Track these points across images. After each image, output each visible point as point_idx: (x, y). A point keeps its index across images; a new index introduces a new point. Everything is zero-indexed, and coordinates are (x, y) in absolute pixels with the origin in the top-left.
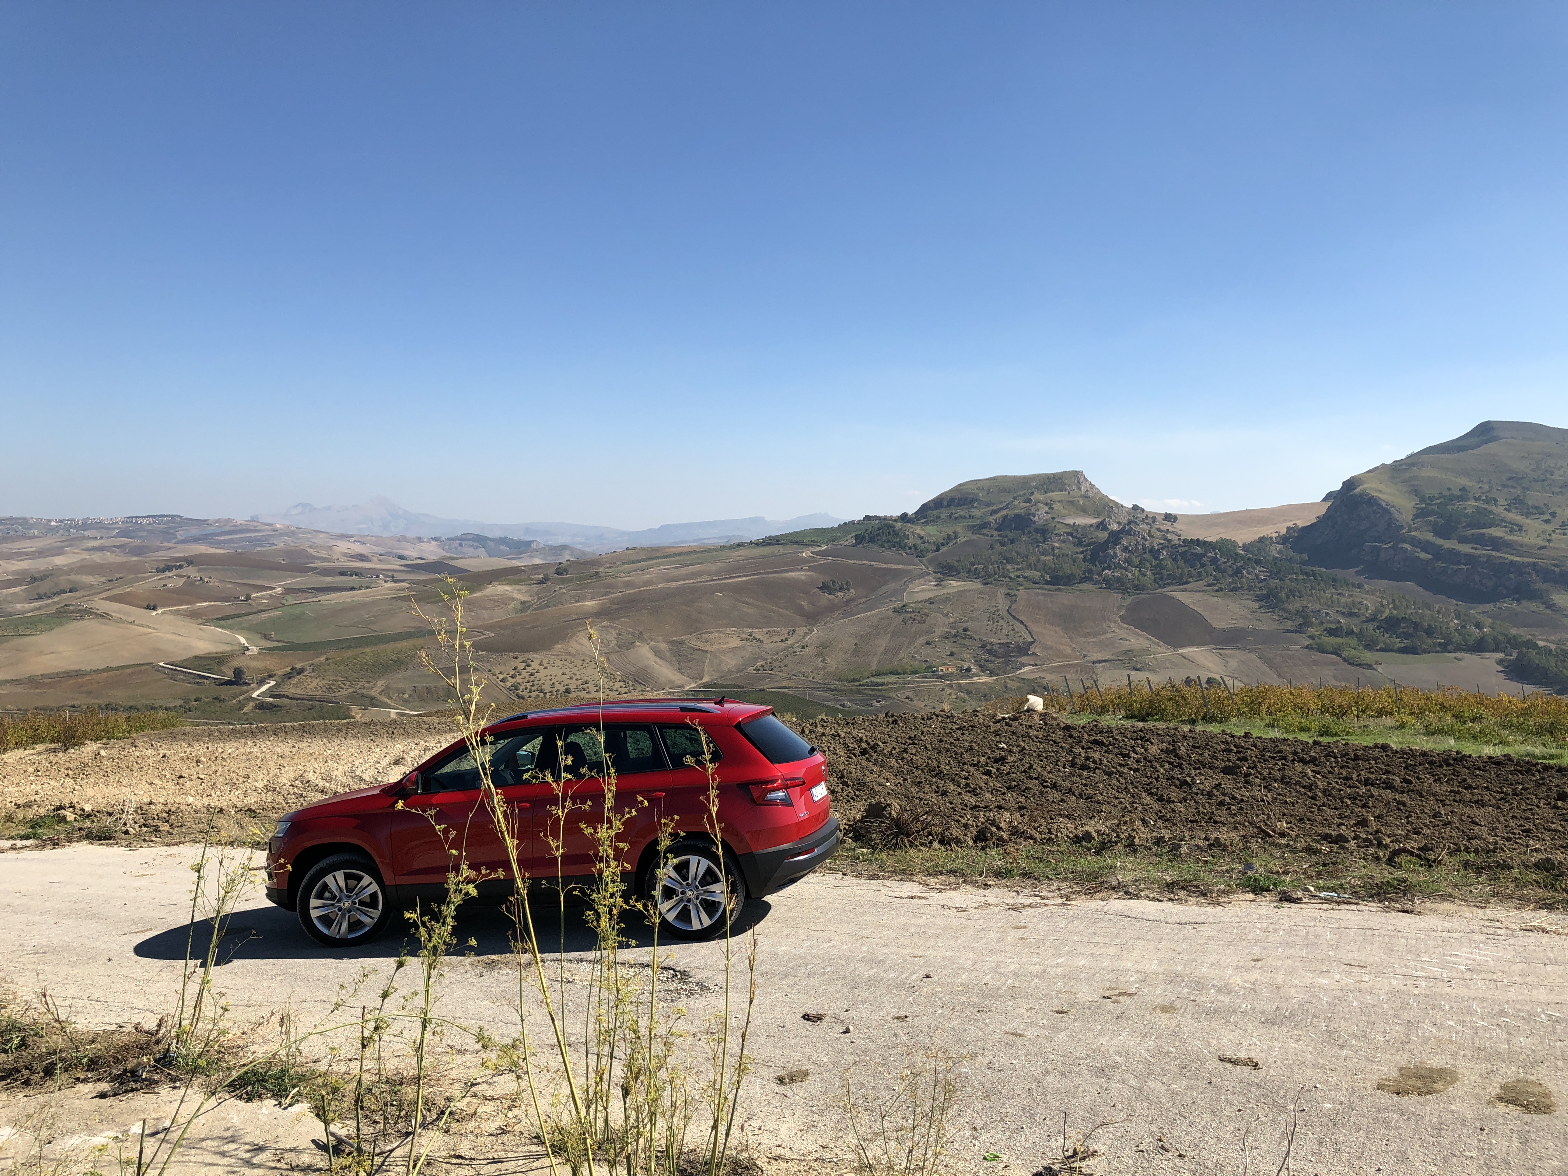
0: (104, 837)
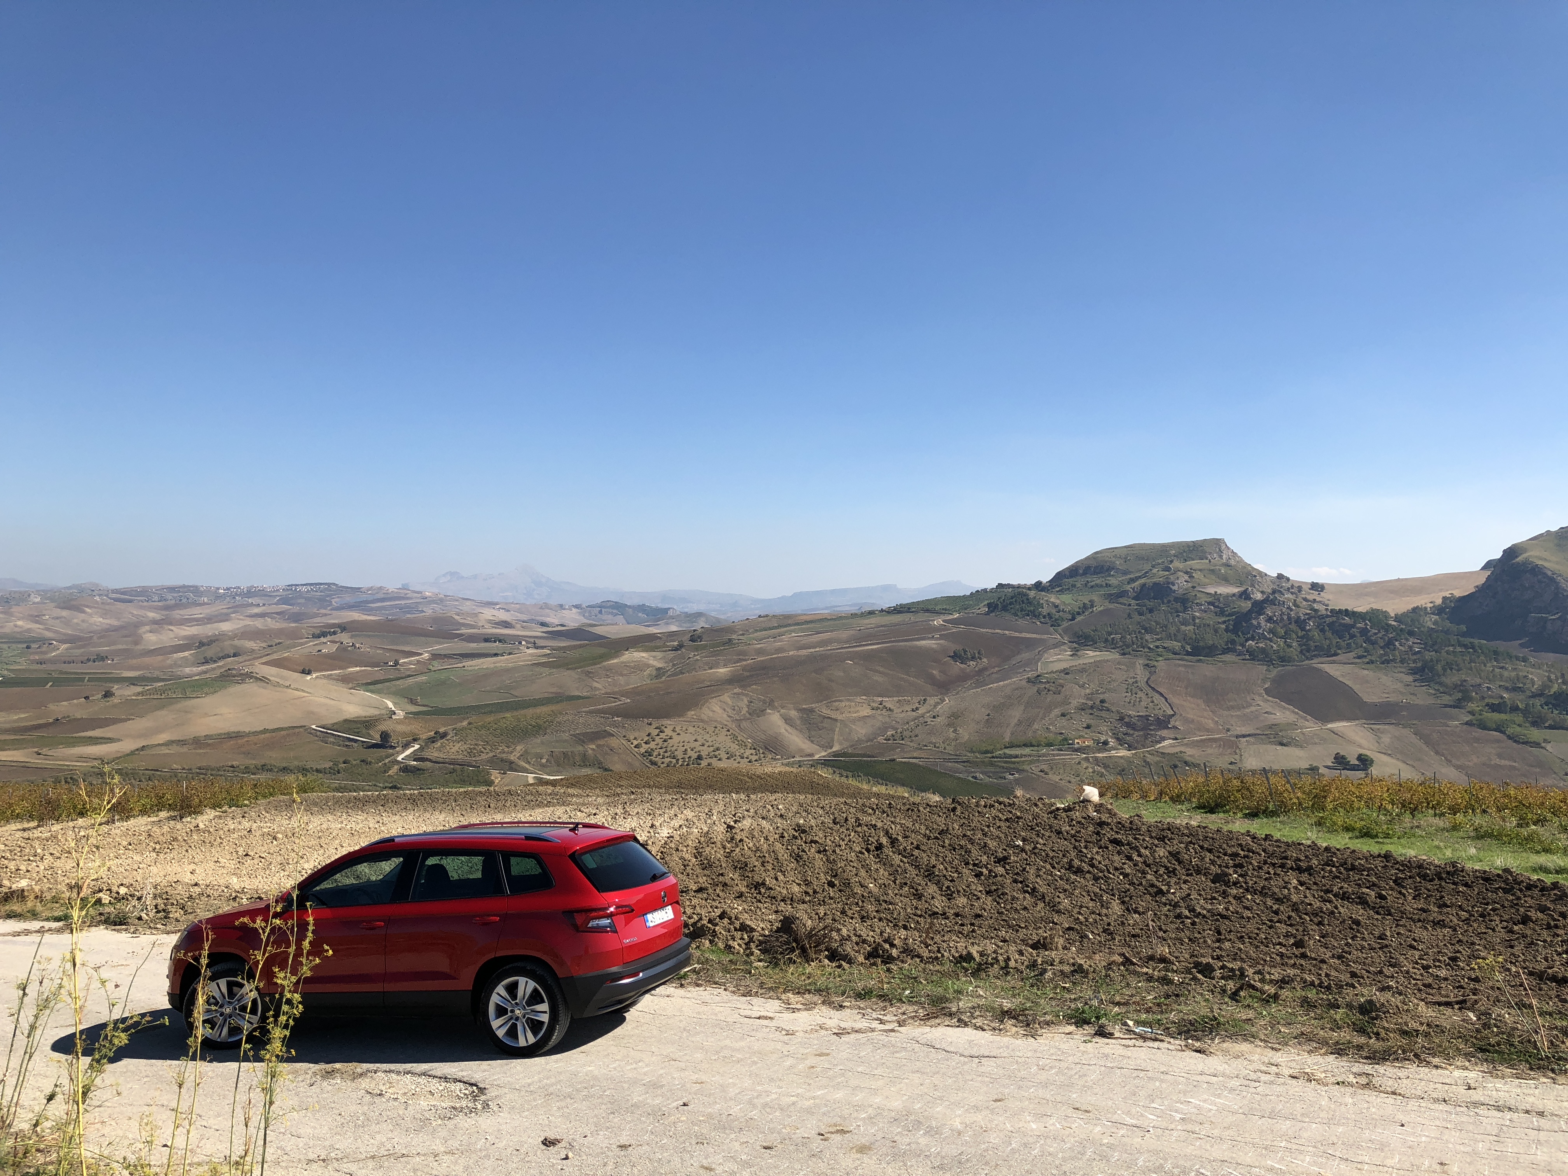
0: (118, 922)
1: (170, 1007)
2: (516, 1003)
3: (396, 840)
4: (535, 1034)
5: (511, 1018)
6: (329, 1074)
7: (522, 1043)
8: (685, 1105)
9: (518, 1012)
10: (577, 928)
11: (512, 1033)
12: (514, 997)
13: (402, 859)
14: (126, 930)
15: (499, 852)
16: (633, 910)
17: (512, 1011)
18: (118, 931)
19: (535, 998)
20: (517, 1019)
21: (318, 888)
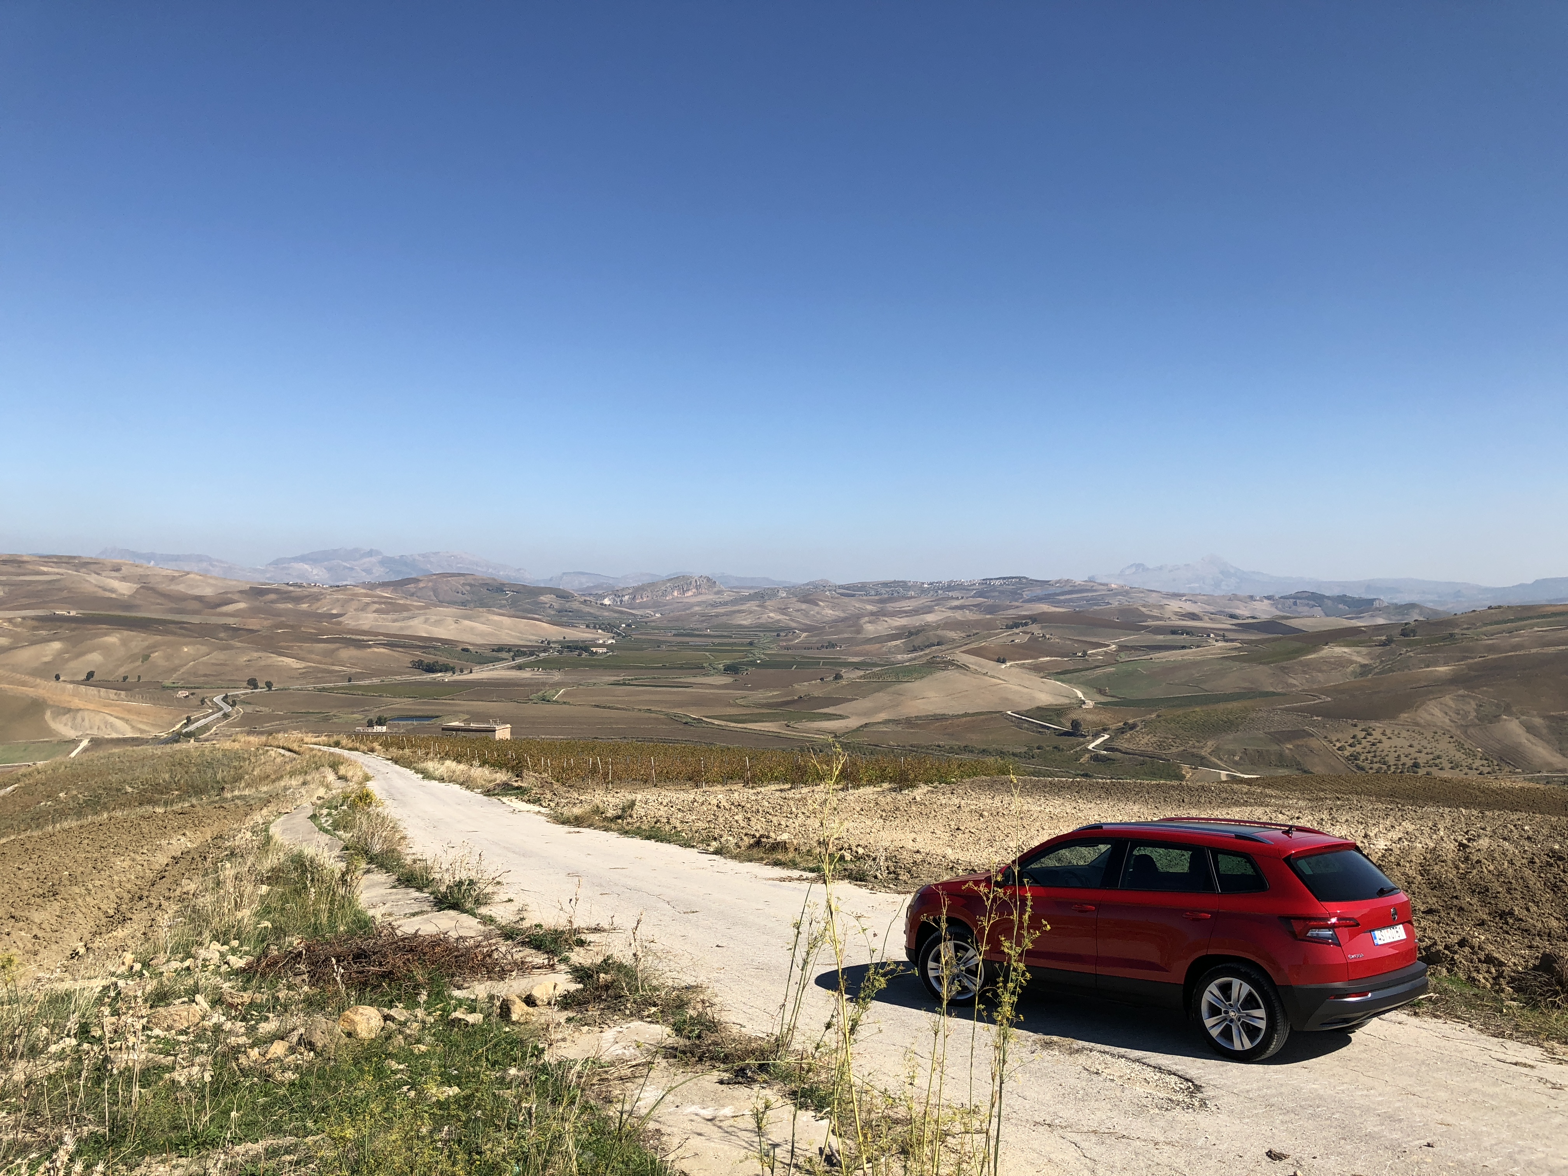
0: (858, 878)
1: (907, 959)
2: (1230, 1005)
3: (1104, 827)
4: (1252, 1040)
5: (1225, 1019)
6: (1048, 1045)
7: (1237, 1046)
8: (1429, 1145)
9: (1233, 1014)
10: (1294, 935)
11: (1227, 1033)
12: (1228, 998)
13: (1109, 846)
14: (865, 886)
15: (1208, 848)
16: (1358, 925)
17: (1226, 1012)
18: (859, 886)
19: (1250, 1002)
20: (1232, 1021)
21: (1033, 866)
